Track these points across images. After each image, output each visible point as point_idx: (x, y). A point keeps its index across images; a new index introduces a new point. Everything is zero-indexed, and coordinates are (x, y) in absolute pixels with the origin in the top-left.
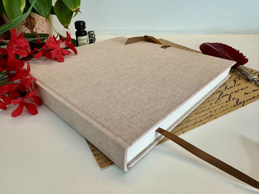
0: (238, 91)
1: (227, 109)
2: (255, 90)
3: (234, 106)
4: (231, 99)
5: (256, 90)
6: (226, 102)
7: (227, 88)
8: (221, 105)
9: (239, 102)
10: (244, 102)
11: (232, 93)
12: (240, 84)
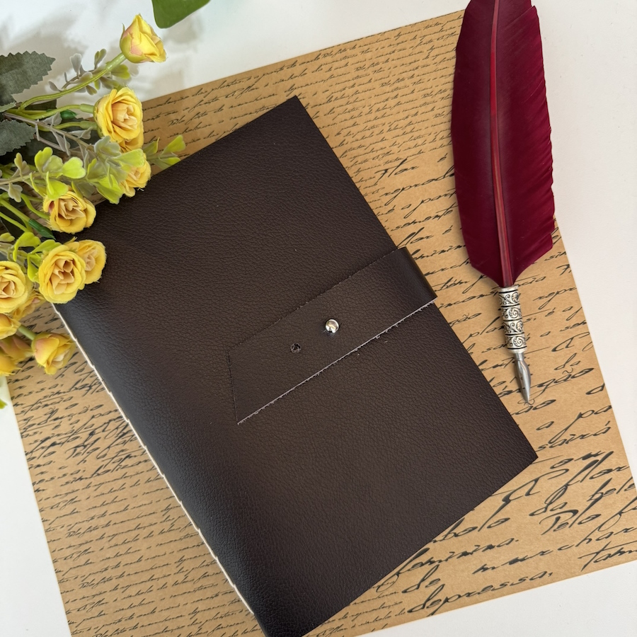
0: (471, 554)
1: (389, 615)
2: (520, 557)
3: (410, 611)
4: (426, 583)
5: (523, 560)
6: (405, 592)
7: (454, 531)
8: (385, 600)
9: (435, 599)
10: (447, 600)
11: (447, 560)
12: (507, 520)
